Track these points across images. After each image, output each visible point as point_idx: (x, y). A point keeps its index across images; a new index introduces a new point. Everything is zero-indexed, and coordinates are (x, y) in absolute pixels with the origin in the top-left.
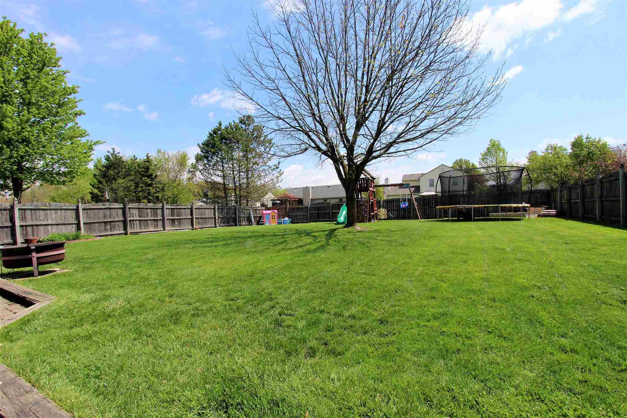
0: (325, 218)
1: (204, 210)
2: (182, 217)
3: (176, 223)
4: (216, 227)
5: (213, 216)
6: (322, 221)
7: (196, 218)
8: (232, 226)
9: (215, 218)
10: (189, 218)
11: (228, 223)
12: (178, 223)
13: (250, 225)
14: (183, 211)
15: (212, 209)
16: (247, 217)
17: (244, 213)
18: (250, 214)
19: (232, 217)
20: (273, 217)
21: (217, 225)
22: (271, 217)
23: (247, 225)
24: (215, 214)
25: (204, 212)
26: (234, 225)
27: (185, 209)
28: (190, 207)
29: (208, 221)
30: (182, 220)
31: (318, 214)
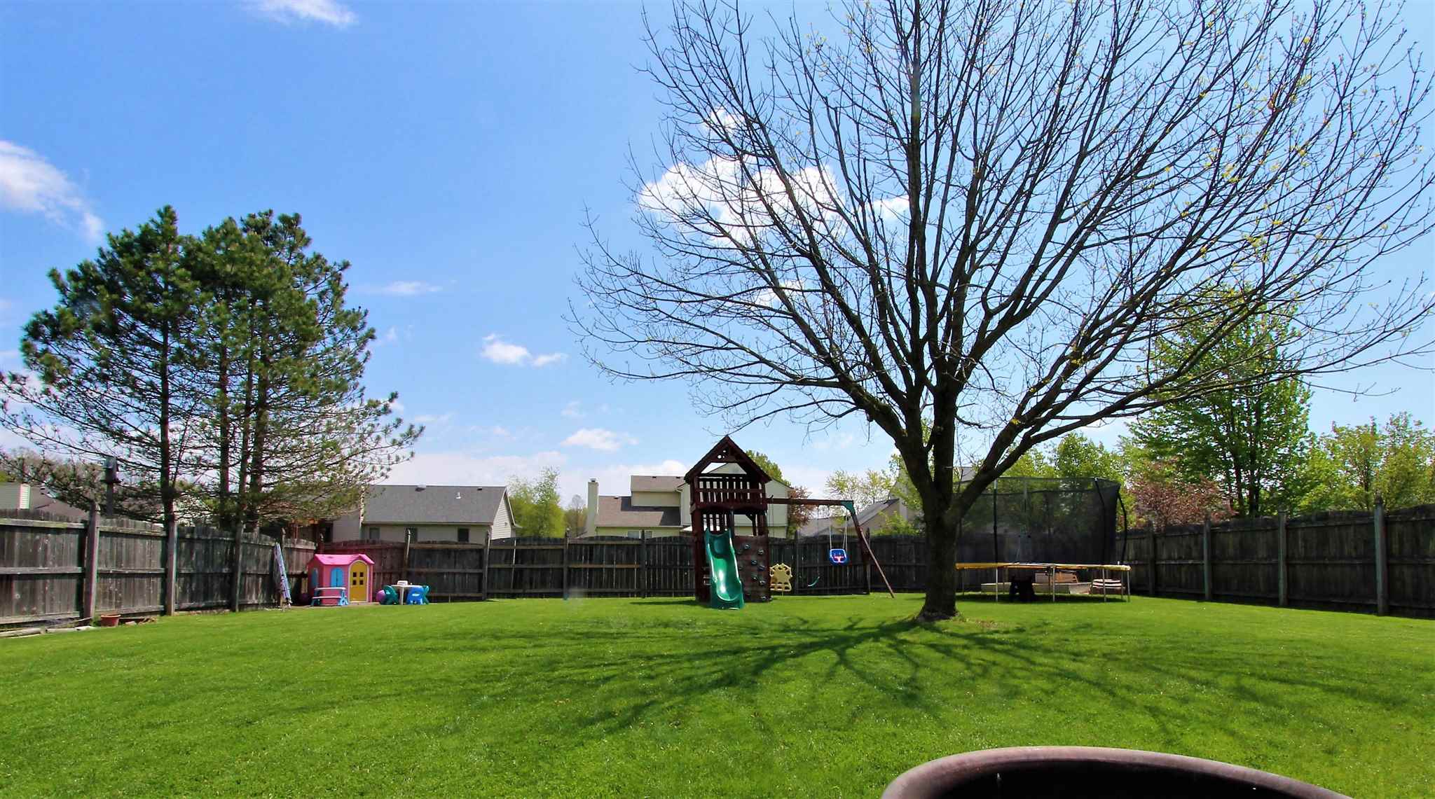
0: (543, 584)
1: (131, 541)
2: (41, 569)
3: (17, 596)
4: (165, 612)
5: (157, 567)
6: (530, 595)
7: (102, 575)
8: (218, 606)
9: (165, 577)
10: (71, 576)
11: (205, 599)
12: (22, 593)
13: (270, 604)
14: (49, 540)
15: (156, 538)
16: (264, 576)
17: (258, 561)
18: (273, 563)
19: (222, 575)
20: (358, 579)
21: (173, 606)
22: (350, 578)
23: (263, 605)
24: (165, 560)
25: (128, 552)
26: (225, 607)
27: (58, 531)
28: (79, 525)
29: (141, 587)
30: (40, 582)
31: (520, 572)
